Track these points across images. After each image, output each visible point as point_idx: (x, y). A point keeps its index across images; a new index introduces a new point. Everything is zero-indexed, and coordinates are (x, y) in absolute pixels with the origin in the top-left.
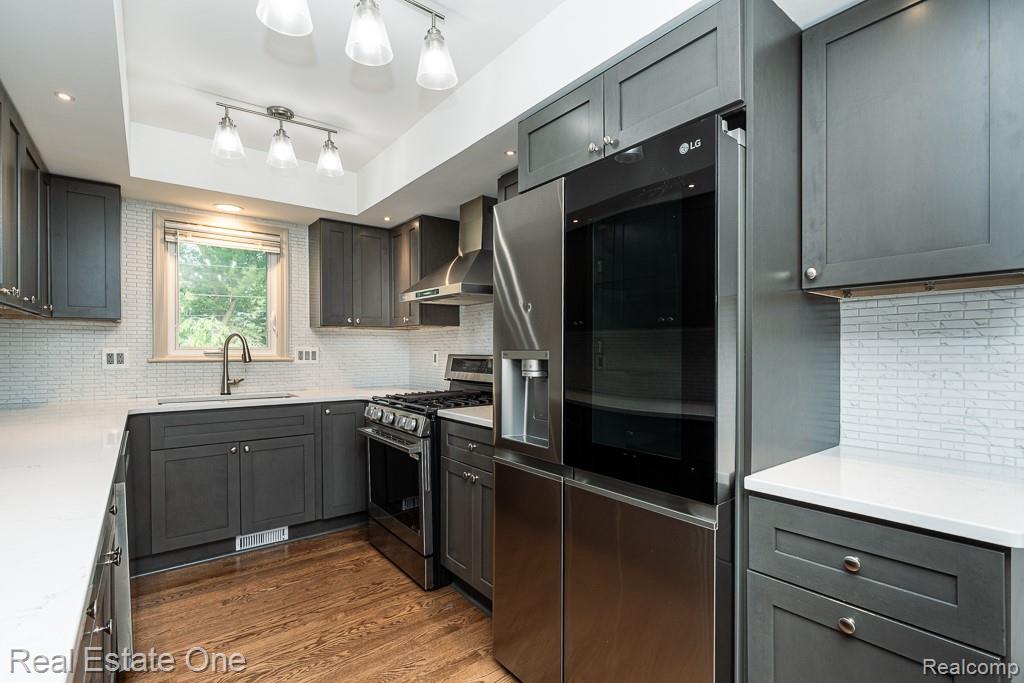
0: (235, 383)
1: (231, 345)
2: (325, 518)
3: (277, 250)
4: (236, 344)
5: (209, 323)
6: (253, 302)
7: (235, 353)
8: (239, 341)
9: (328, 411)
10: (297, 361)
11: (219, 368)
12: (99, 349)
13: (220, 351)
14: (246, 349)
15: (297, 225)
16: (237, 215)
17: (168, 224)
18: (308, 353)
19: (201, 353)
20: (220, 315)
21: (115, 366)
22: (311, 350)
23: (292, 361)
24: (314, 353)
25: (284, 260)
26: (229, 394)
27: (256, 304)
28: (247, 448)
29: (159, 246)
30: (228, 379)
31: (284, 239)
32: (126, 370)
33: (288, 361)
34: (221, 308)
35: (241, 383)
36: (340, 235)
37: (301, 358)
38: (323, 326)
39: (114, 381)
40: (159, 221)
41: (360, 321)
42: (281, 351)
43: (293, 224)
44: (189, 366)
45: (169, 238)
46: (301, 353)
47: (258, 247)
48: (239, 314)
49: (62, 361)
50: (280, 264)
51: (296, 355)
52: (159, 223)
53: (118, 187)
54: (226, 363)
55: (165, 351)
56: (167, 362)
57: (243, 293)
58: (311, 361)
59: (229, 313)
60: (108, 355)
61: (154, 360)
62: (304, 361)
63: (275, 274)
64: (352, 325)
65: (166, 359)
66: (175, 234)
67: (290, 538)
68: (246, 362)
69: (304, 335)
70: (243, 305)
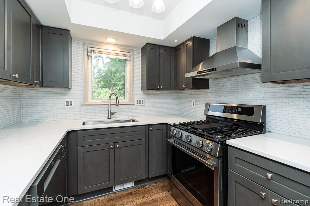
0: (113, 114)
1: (111, 98)
2: (149, 177)
3: (129, 58)
4: (113, 97)
5: (106, 90)
6: (118, 84)
7: (113, 102)
8: (114, 95)
9: (151, 128)
10: (136, 104)
11: (107, 107)
12: (63, 100)
13: (107, 100)
14: (117, 100)
15: (137, 48)
16: (114, 44)
17: (89, 49)
18: (140, 101)
19: (101, 101)
20: (109, 87)
21: (69, 106)
22: (141, 100)
23: (134, 104)
24: (143, 101)
25: (132, 62)
26: (111, 118)
27: (119, 85)
28: (118, 146)
29: (85, 57)
30: (110, 112)
31: (132, 54)
32: (73, 108)
33: (133, 104)
34: (110, 86)
35: (115, 114)
36: (155, 50)
37: (138, 103)
38: (148, 89)
39: (69, 112)
40: (85, 47)
41: (162, 87)
42: (130, 100)
43: (135, 47)
44: (96, 106)
45: (89, 54)
46: (138, 101)
47: (122, 57)
48: (115, 87)
49: (50, 104)
50: (130, 64)
51: (136, 102)
52: (85, 48)
53: (69, 30)
54: (110, 105)
55: (87, 100)
56: (88, 105)
57: (115, 81)
58: (141, 104)
59: (112, 87)
60: (67, 102)
61: (84, 104)
62: (139, 104)
63: (128, 68)
64: (159, 89)
65: (88, 104)
66: (91, 52)
67: (135, 185)
68: (117, 105)
69: (139, 94)
70: (115, 85)
